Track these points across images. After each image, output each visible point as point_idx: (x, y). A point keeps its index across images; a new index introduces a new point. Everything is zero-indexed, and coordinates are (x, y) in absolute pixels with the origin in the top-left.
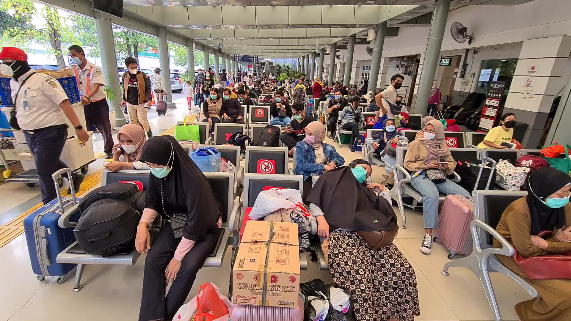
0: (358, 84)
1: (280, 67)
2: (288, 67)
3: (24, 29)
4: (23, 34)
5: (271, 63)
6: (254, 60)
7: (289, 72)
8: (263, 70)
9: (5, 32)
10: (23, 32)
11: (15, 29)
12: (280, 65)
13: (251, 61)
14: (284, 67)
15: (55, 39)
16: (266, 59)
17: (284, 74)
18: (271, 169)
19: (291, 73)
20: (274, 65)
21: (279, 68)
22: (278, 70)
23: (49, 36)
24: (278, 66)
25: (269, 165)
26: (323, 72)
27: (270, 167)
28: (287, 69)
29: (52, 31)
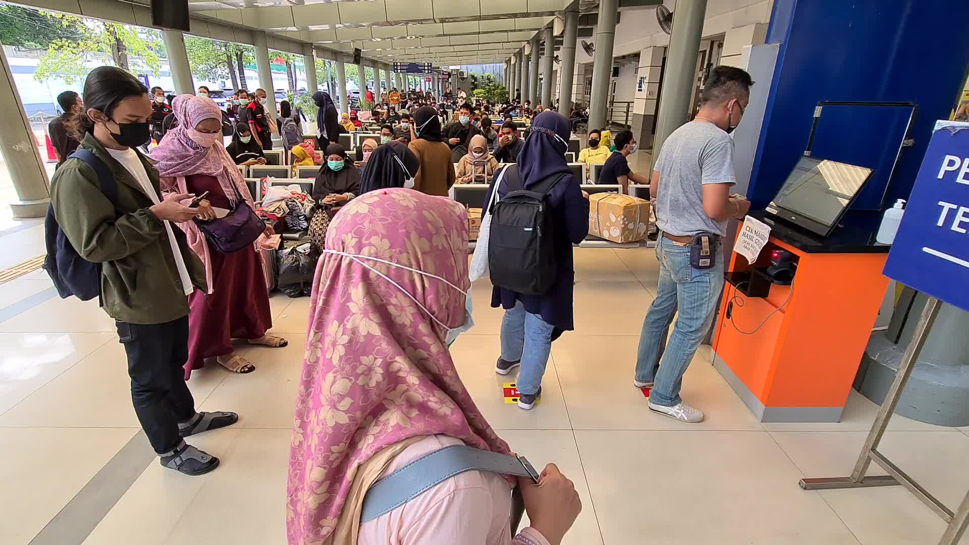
1: (476, 79)
2: (489, 79)
3: (74, 40)
4: (74, 48)
5: (460, 72)
6: (425, 70)
7: (490, 87)
9: (50, 47)
10: (75, 46)
11: (63, 42)
12: (476, 76)
13: (420, 71)
14: (483, 78)
15: (120, 53)
16: (452, 67)
17: (479, 90)
20: (465, 76)
21: (473, 81)
22: (473, 83)
23: (110, 50)
24: (473, 77)
28: (487, 81)
29: (113, 41)
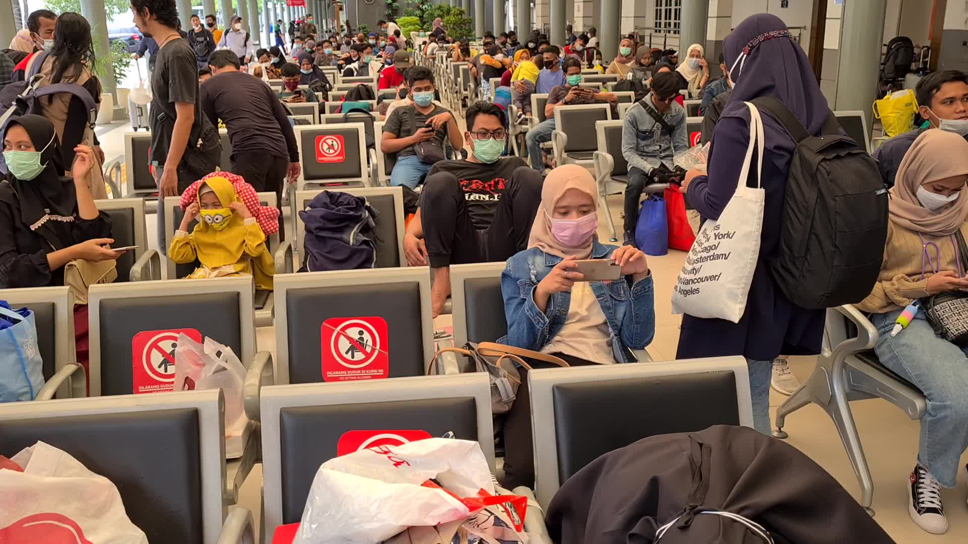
0: (647, 32)
7: (423, 11)
8: (341, 9)
17: (409, 19)
18: (373, 350)
19: (432, 14)
25: (366, 336)
26: (532, 4)
27: (370, 343)
